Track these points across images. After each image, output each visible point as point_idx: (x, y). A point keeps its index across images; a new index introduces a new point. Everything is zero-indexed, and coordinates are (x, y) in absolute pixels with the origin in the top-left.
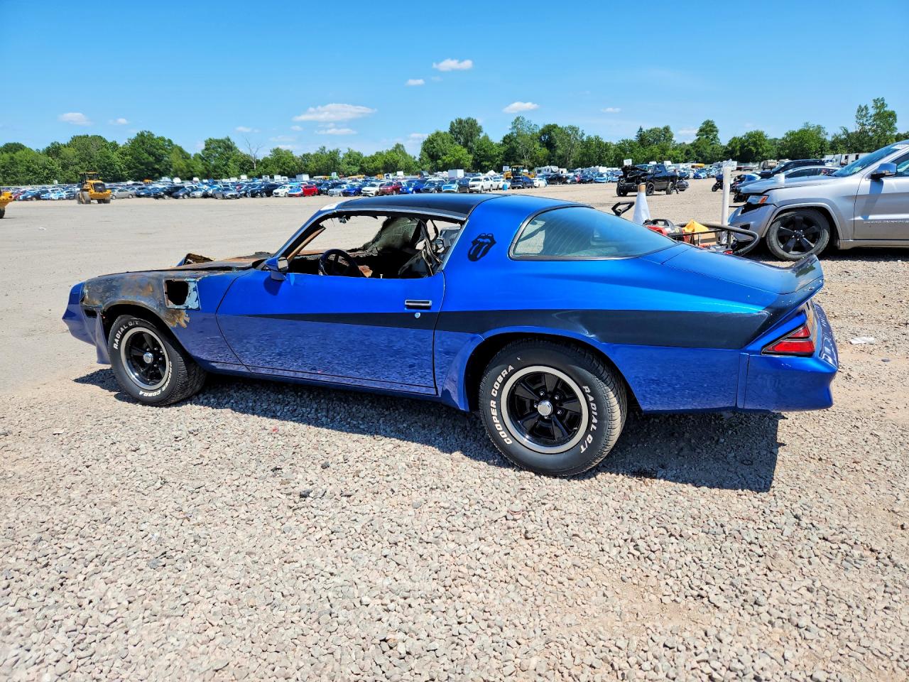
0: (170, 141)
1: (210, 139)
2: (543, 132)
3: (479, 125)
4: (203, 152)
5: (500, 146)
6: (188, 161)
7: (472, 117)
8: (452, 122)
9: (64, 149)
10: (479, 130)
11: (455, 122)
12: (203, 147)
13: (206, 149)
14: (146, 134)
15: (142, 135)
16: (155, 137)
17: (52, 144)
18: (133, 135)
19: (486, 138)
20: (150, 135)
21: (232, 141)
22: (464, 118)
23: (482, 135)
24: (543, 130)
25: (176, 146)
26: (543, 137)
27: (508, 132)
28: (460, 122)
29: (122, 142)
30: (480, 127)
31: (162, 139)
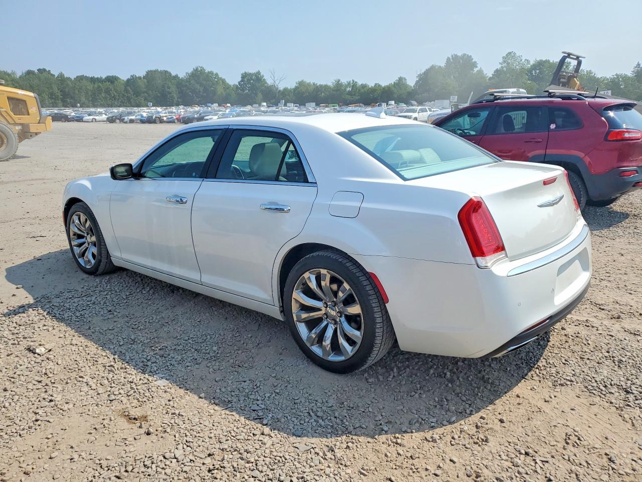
0: (217, 74)
1: (245, 73)
2: (534, 67)
3: (474, 60)
4: (239, 83)
5: (490, 79)
6: (228, 90)
7: (467, 53)
8: (448, 57)
9: (139, 81)
10: (474, 65)
11: (451, 58)
12: (240, 79)
13: (242, 81)
14: (199, 69)
15: (196, 70)
16: (206, 71)
17: (132, 76)
18: (190, 71)
19: (481, 72)
20: (203, 70)
21: (262, 74)
22: (459, 54)
23: (476, 70)
24: (534, 65)
25: (221, 78)
26: (534, 72)
27: (499, 67)
28: (455, 57)
29: (182, 75)
30: (475, 62)
31: (211, 73)
